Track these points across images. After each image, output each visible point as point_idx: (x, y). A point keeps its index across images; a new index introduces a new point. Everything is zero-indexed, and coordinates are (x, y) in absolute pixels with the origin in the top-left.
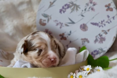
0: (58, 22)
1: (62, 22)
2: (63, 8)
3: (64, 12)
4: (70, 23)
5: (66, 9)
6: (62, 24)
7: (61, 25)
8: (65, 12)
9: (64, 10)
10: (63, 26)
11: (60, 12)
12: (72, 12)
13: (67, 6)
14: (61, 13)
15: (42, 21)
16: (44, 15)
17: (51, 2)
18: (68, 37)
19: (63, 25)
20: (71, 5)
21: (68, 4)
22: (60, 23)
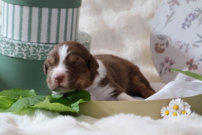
0: (182, 43)
1: (187, 43)
2: (187, 20)
3: (188, 26)
4: (199, 42)
5: (190, 21)
6: (188, 44)
7: (187, 47)
8: (190, 27)
9: (189, 24)
10: (190, 49)
11: (183, 27)
12: (200, 23)
13: (192, 17)
14: (185, 29)
15: (159, 46)
16: (160, 37)
17: (168, 16)
18: (199, 64)
19: (189, 47)
20: (197, 13)
21: (193, 12)
22: (185, 44)
